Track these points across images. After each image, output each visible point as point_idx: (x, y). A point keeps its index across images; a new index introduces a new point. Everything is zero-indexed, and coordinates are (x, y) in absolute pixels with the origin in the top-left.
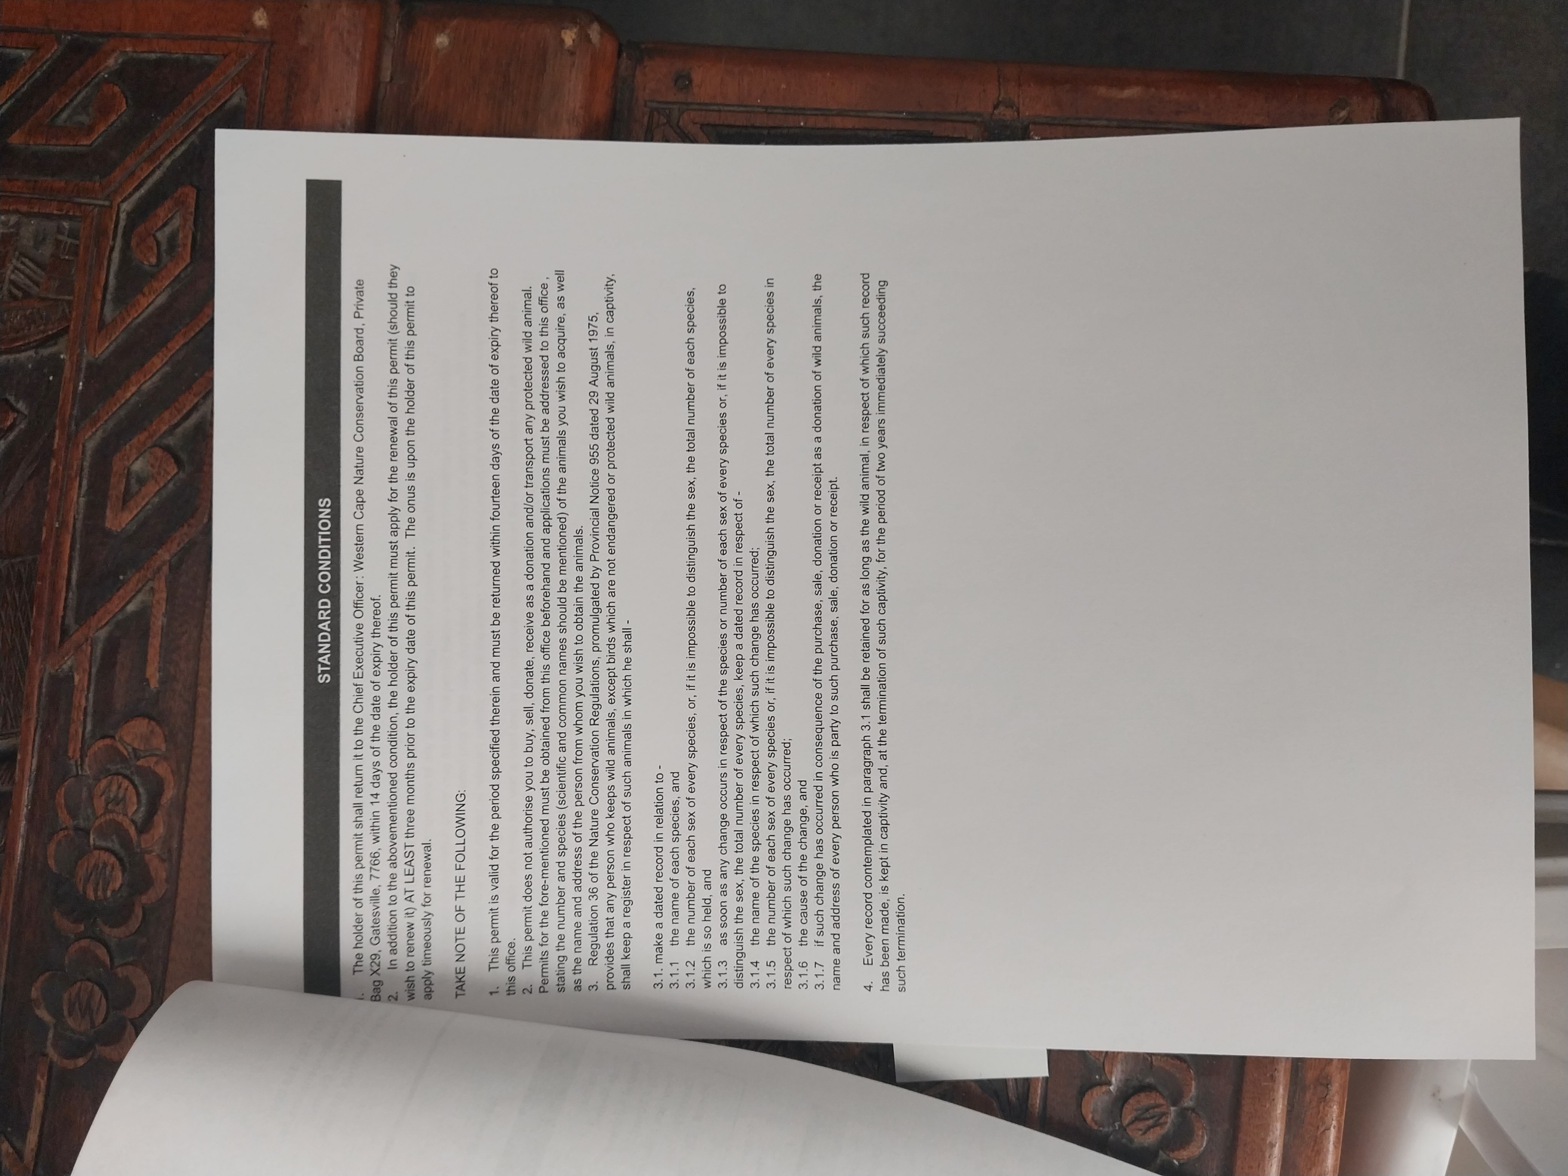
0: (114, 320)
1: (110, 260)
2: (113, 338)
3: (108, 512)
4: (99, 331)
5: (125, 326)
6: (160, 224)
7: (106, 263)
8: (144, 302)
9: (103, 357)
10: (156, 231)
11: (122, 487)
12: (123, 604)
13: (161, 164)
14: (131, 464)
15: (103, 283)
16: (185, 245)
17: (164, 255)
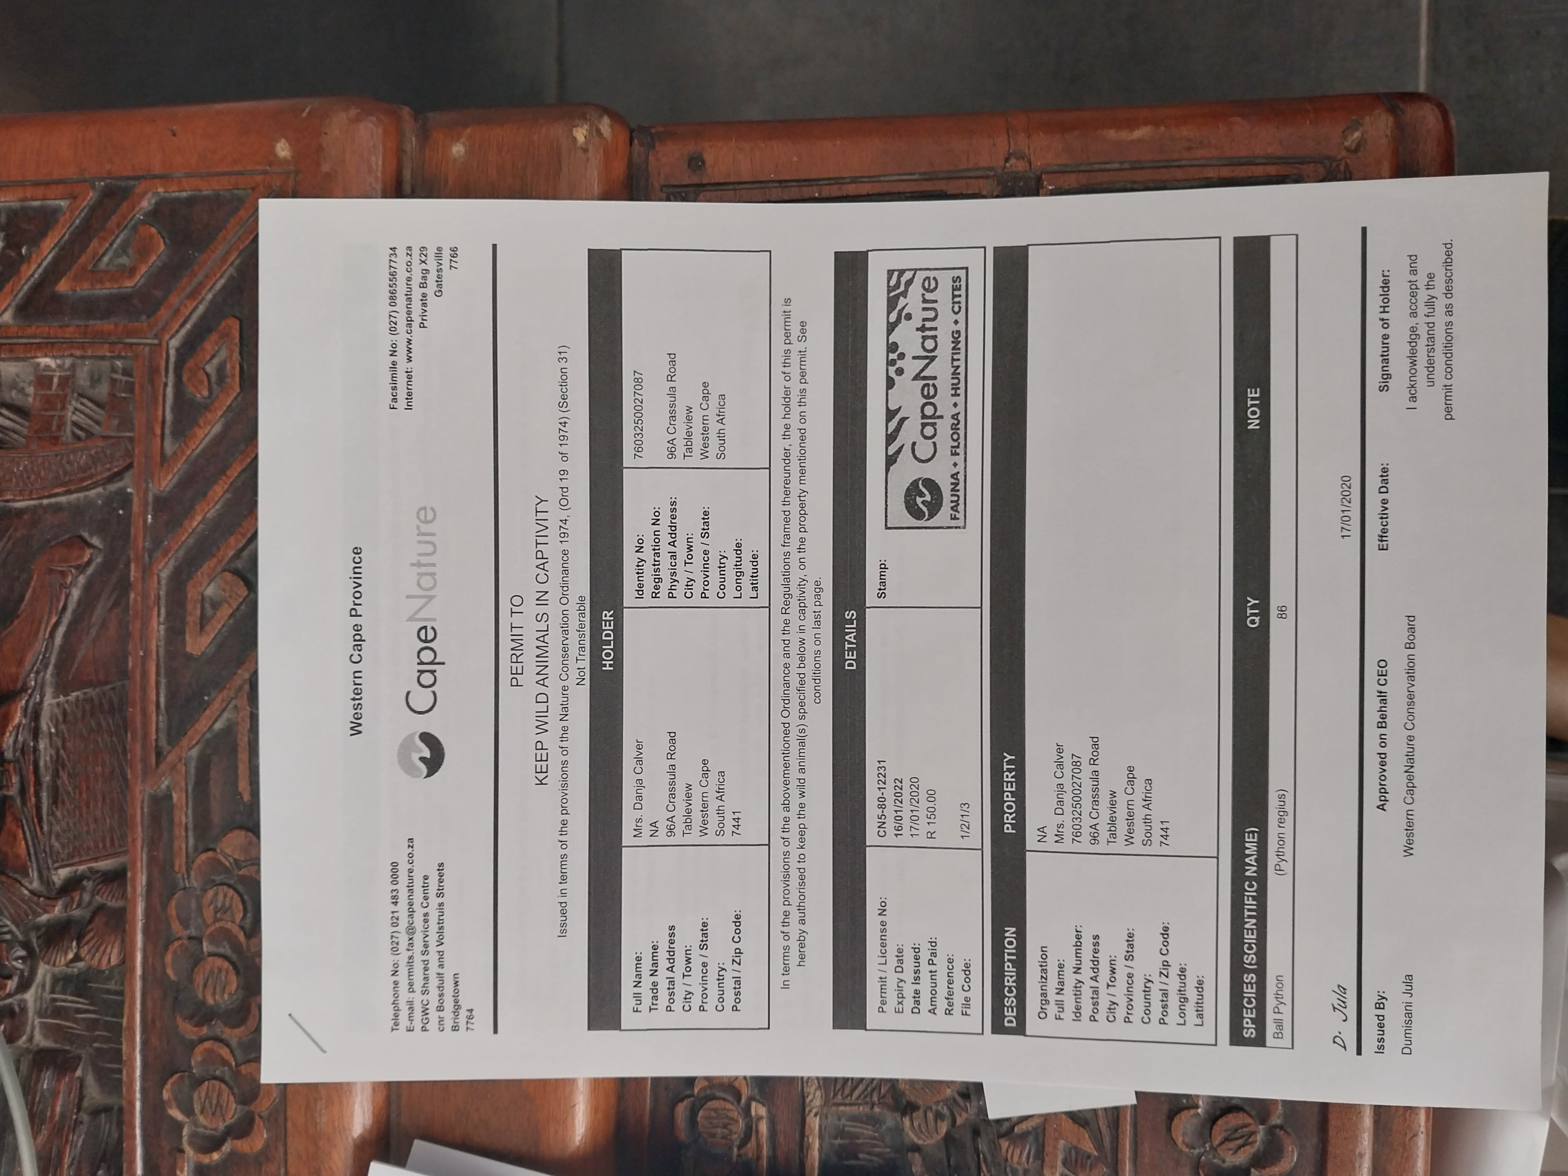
0: (175, 453)
1: (164, 395)
2: (175, 470)
3: (188, 638)
4: (162, 466)
5: (184, 458)
6: (208, 358)
7: (161, 399)
8: (200, 433)
9: (168, 489)
10: (205, 365)
11: (198, 612)
12: (211, 723)
13: (203, 299)
14: (205, 589)
15: (160, 419)
16: (233, 375)
17: (215, 386)
